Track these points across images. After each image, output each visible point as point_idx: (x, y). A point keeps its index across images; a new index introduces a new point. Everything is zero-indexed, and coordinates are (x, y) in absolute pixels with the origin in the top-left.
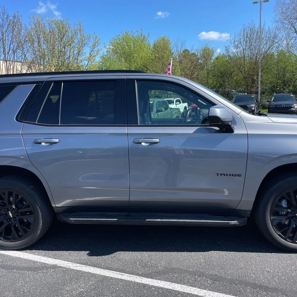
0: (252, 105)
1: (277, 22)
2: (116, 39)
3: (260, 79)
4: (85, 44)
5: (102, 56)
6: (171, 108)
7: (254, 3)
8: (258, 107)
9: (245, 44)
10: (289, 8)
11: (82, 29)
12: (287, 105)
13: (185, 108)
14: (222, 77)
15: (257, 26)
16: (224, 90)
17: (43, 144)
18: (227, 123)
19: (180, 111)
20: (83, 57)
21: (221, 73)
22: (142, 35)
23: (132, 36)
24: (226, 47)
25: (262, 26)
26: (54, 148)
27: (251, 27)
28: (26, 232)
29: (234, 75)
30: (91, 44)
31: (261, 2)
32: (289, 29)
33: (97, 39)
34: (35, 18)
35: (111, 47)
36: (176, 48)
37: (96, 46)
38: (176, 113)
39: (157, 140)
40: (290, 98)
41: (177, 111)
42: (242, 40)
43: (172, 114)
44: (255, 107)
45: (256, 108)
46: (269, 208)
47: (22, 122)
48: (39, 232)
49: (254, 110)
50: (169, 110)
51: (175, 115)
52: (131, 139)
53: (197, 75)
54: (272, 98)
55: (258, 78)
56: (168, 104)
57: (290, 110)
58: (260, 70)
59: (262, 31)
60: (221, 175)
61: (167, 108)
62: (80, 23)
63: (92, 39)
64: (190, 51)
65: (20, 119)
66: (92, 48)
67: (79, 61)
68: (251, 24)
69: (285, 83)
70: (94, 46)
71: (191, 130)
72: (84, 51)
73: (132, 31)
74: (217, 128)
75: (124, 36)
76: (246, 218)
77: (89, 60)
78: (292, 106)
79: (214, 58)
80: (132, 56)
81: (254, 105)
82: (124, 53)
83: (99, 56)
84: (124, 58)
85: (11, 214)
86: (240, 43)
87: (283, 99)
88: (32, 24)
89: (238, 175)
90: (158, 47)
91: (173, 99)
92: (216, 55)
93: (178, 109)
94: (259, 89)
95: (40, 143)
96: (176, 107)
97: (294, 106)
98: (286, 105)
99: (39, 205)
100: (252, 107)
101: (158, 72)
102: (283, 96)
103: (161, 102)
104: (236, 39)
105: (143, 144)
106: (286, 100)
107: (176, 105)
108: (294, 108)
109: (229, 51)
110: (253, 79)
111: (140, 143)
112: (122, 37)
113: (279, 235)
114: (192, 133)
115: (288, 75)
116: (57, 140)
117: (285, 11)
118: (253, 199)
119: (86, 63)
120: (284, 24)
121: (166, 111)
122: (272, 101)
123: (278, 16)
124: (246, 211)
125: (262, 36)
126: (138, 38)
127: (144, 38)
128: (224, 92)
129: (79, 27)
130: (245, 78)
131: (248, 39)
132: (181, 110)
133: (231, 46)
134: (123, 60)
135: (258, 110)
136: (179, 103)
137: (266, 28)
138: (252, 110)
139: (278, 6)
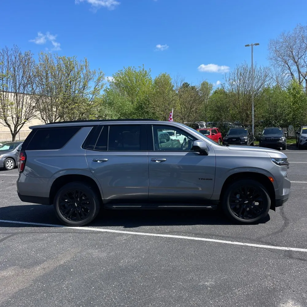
0: (245, 137)
1: (271, 59)
2: (119, 74)
3: (253, 113)
4: (90, 79)
5: (105, 89)
6: (172, 140)
7: (246, 46)
8: (250, 139)
9: (239, 82)
10: (282, 46)
11: (87, 65)
12: (276, 137)
13: (185, 139)
14: (219, 111)
15: (250, 66)
16: (221, 123)
17: (98, 161)
18: (204, 150)
19: (180, 143)
20: (88, 91)
21: (218, 107)
22: (143, 70)
23: (135, 71)
24: (222, 85)
25: (254, 66)
26: (105, 164)
27: (244, 67)
28: (85, 215)
29: (230, 110)
30: (96, 79)
31: (252, 45)
32: (283, 66)
33: (102, 74)
34: (44, 55)
35: (114, 81)
36: (176, 84)
37: (100, 81)
38: (176, 144)
39: (165, 159)
40: (278, 132)
41: (177, 142)
42: (236, 78)
43: (172, 145)
44: (247, 139)
45: (249, 140)
46: (229, 198)
47: (86, 149)
48: (94, 215)
49: (247, 141)
50: (170, 142)
51: (176, 146)
52: (150, 159)
53: (196, 109)
54: (262, 131)
55: (251, 112)
56: (169, 135)
57: (278, 142)
58: (253, 106)
59: (254, 70)
60: (201, 179)
61: (168, 139)
62: (86, 59)
63: (97, 74)
64: (189, 84)
65: (84, 147)
66: (97, 83)
67: (84, 94)
68: (244, 64)
69: (276, 118)
70: (99, 80)
71: (184, 154)
72: (89, 85)
73: (134, 67)
74: (199, 153)
75: (127, 71)
76: (216, 205)
77: (93, 93)
78: (280, 139)
79: (212, 92)
80: (134, 90)
81: (247, 137)
82: (126, 87)
83: (103, 89)
84: (126, 91)
85: (76, 205)
86: (235, 81)
87: (273, 132)
88: (41, 60)
89: (211, 179)
90: (159, 83)
91: (174, 131)
92: (214, 89)
93: (178, 141)
94: (253, 122)
95: (97, 161)
96: (176, 139)
97: (282, 139)
98: (274, 137)
99: (95, 198)
100: (245, 139)
101: (159, 105)
102: (272, 129)
103: (163, 134)
104: (231, 77)
105: (157, 161)
106: (275, 133)
107: (176, 136)
108: (281, 140)
109: (224, 88)
110: (247, 114)
111: (155, 161)
112: (124, 71)
113: (235, 214)
114: (185, 155)
115: (278, 110)
116: (107, 160)
117: (278, 49)
118: (220, 193)
119: (91, 96)
120: (278, 62)
121: (168, 142)
122: (263, 134)
123: (272, 54)
124: (216, 200)
125: (254, 75)
126: (140, 73)
127: (145, 74)
128: (221, 125)
129: (85, 63)
130: (240, 112)
131: (241, 77)
132: (180, 141)
133: (226, 83)
134: (126, 93)
135: (251, 141)
136: (179, 135)
137: (258, 67)
138: (245, 142)
139: (272, 45)
